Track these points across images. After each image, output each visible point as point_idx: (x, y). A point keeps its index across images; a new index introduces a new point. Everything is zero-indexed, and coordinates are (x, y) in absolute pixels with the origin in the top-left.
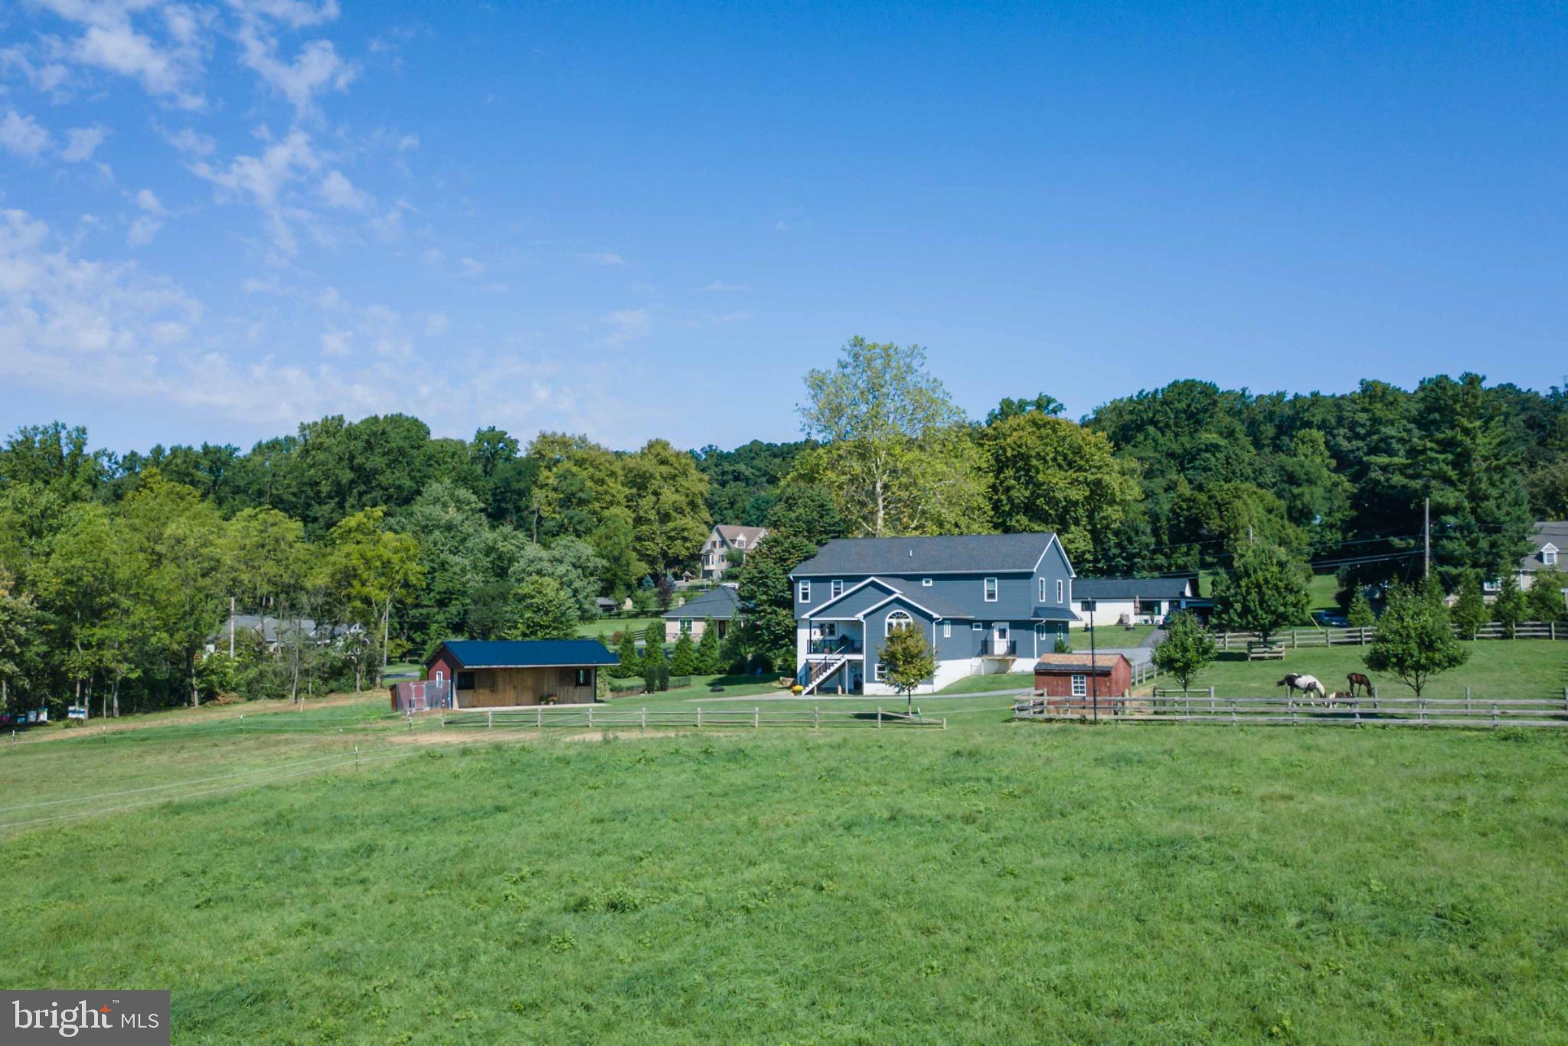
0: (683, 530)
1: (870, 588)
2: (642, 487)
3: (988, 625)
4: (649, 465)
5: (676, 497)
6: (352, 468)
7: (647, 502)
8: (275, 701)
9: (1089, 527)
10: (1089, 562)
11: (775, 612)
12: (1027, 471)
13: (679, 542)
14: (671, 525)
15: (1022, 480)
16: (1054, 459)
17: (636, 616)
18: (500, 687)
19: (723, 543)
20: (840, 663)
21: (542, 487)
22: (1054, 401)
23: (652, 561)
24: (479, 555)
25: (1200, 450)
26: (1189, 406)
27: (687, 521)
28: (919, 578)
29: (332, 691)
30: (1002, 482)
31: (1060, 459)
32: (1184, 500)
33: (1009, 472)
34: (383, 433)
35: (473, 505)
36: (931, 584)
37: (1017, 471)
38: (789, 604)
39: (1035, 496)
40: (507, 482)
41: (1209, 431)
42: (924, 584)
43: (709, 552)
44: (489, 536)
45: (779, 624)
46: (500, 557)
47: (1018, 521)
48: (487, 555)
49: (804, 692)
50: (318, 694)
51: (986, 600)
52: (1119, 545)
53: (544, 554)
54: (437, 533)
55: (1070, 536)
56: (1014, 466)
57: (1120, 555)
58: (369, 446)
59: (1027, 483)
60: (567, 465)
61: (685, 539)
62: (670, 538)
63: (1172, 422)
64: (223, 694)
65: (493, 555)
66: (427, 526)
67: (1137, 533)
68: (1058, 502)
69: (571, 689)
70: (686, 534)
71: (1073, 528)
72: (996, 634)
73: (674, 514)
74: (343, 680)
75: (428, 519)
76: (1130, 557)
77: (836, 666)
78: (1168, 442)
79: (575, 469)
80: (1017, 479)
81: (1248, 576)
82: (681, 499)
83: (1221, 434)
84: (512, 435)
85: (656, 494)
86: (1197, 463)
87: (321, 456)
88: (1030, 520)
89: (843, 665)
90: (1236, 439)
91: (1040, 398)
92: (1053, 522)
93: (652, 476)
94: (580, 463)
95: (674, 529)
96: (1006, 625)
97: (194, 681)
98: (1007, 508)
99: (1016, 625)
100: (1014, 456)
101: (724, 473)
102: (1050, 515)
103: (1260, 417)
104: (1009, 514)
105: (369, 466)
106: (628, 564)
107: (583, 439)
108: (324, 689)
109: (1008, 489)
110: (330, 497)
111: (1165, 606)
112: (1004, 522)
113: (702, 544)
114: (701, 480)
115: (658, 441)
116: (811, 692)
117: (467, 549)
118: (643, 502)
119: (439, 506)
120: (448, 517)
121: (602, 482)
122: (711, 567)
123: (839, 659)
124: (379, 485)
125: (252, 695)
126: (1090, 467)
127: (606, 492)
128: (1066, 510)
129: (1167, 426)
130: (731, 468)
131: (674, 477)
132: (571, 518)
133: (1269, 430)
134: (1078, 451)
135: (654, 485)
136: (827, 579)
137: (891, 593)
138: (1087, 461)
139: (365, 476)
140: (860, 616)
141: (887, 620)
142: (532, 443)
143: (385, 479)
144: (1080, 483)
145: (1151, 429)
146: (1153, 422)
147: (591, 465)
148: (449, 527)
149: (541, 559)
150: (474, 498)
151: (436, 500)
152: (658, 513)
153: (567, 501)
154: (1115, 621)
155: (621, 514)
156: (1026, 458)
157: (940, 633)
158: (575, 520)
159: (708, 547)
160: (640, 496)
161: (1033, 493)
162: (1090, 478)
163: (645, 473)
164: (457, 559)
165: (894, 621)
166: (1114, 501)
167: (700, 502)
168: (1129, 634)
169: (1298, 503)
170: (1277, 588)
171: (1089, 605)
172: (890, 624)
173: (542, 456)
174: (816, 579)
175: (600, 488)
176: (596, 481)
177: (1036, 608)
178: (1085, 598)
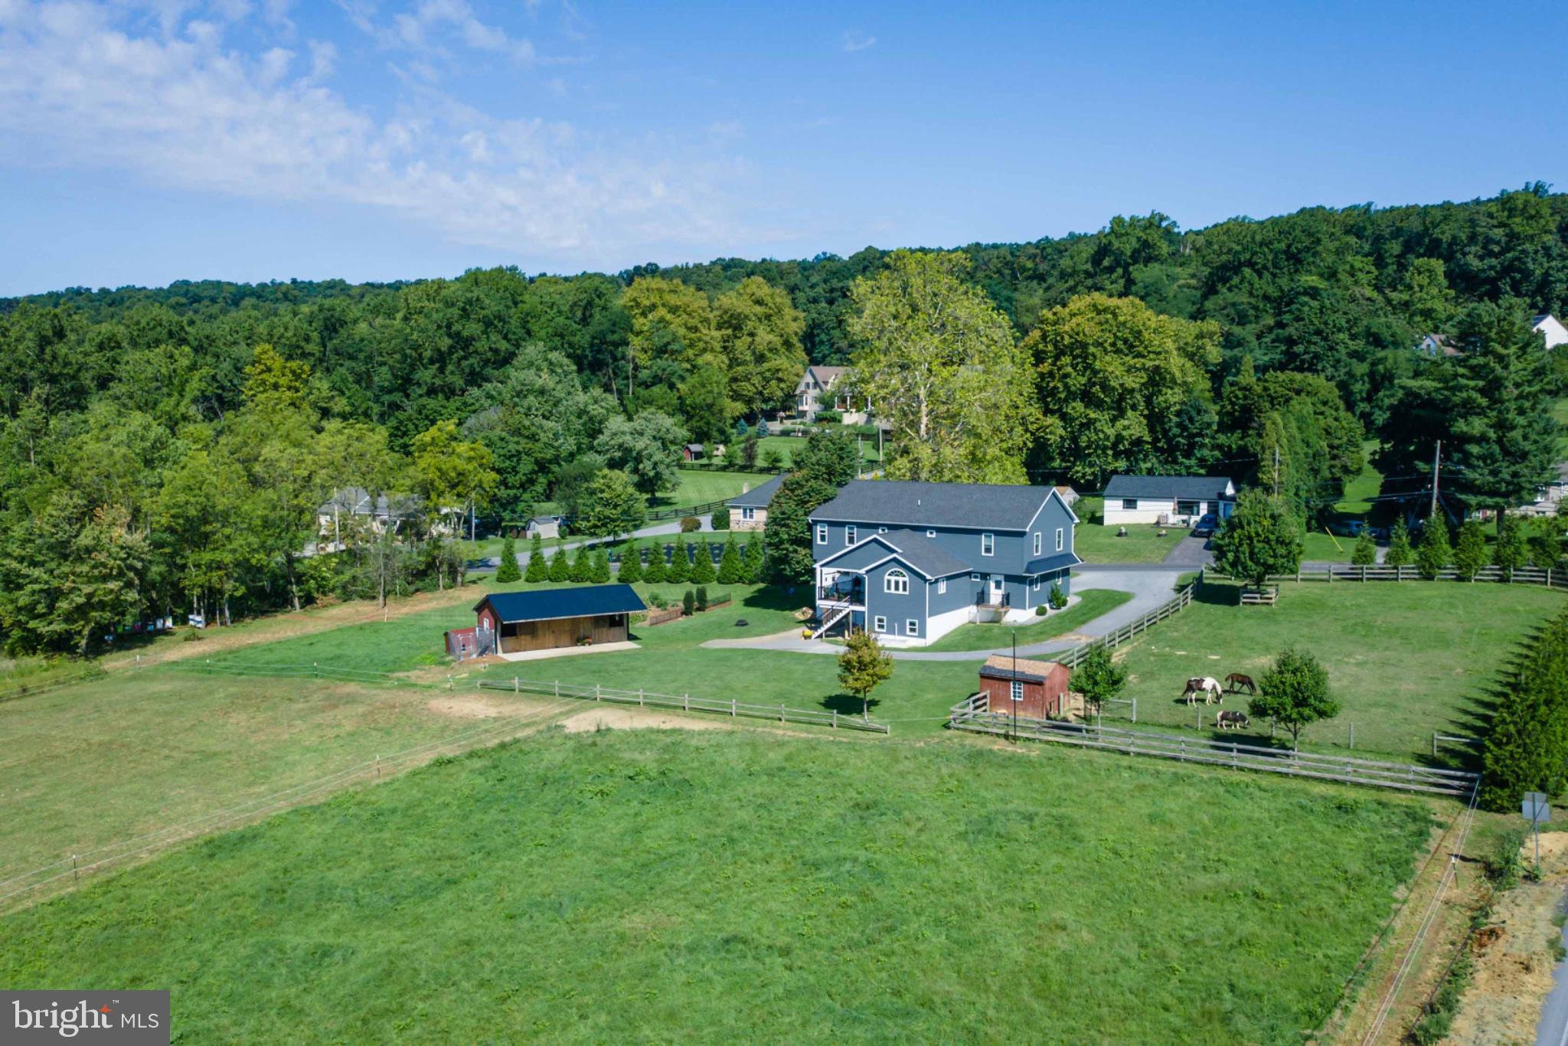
0: (778, 371)
1: (874, 544)
2: (737, 328)
3: (985, 576)
4: (744, 307)
5: (771, 337)
6: (449, 335)
7: (741, 344)
8: (367, 602)
9: (1146, 412)
10: (1147, 443)
11: (796, 551)
12: (1084, 359)
13: (774, 383)
14: (766, 365)
15: (1080, 367)
16: (1113, 344)
17: (724, 469)
18: (540, 633)
19: (816, 384)
20: (846, 611)
21: (638, 334)
22: (1167, 218)
23: (749, 401)
24: (572, 418)
25: (1298, 293)
26: (1289, 246)
27: (780, 361)
28: (924, 529)
29: (417, 590)
30: (1059, 369)
31: (1120, 344)
32: (1240, 389)
33: (1066, 360)
34: (478, 299)
35: (566, 368)
36: (934, 536)
37: (1075, 358)
38: (808, 544)
39: (1092, 383)
40: (603, 334)
41: (1310, 272)
42: (928, 535)
43: (803, 393)
44: (581, 398)
45: (798, 563)
46: (591, 419)
47: (1073, 408)
48: (579, 417)
49: (814, 636)
50: (405, 594)
51: (983, 554)
52: (1179, 425)
53: (627, 427)
54: (531, 398)
55: (1126, 423)
56: (1071, 354)
57: (1181, 435)
58: (465, 314)
59: (1086, 369)
60: (662, 312)
61: (780, 380)
62: (764, 378)
63: (1269, 265)
64: (321, 596)
65: (585, 418)
66: (521, 391)
67: (1199, 412)
68: (1114, 389)
69: (605, 630)
70: (780, 375)
71: (1130, 413)
72: (992, 585)
73: (769, 355)
74: (427, 580)
75: (522, 384)
76: (1193, 436)
77: (841, 615)
78: (1264, 285)
79: (669, 317)
80: (1073, 366)
81: (1242, 528)
82: (777, 341)
83: (1321, 275)
85: (752, 335)
86: (1294, 307)
87: (422, 320)
88: (1086, 407)
89: (848, 614)
90: (1338, 281)
91: (1153, 216)
92: (1111, 409)
93: (746, 317)
94: (674, 310)
95: (769, 370)
96: (1001, 578)
97: (295, 588)
98: (1063, 396)
99: (1009, 578)
100: (1072, 343)
101: (832, 290)
102: (1106, 402)
103: (1387, 233)
104: (1066, 400)
105: (465, 333)
106: (721, 411)
108: (412, 588)
109: (1066, 376)
110: (432, 361)
111: (1204, 508)
112: (1060, 409)
113: (797, 385)
114: (795, 319)
116: (820, 636)
117: (560, 412)
118: (738, 343)
119: (533, 371)
120: (540, 382)
121: (696, 329)
122: (805, 408)
123: (846, 608)
124: (476, 352)
125: (347, 596)
126: (1149, 352)
127: (700, 340)
128: (1122, 398)
129: (1265, 267)
130: (840, 285)
131: (768, 317)
132: (664, 370)
133: (1395, 247)
134: (1138, 334)
135: (750, 325)
136: (842, 524)
137: (893, 551)
138: (1146, 347)
139: (463, 343)
140: (862, 571)
141: (887, 577)
143: (482, 345)
144: (1139, 370)
145: (1247, 271)
146: (1250, 264)
147: (685, 311)
148: (542, 392)
149: (623, 433)
150: (565, 361)
151: (531, 364)
152: (754, 353)
153: (660, 353)
154: (1154, 521)
155: (714, 361)
156: (1084, 346)
157: (933, 592)
158: (668, 371)
159: (801, 388)
160: (736, 337)
161: (1090, 379)
162: (1149, 364)
163: (739, 314)
164: (549, 424)
165: (893, 579)
166: (1175, 383)
167: (795, 340)
168: (1159, 542)
169: (1381, 368)
170: (1267, 541)
171: (1130, 504)
172: (889, 582)
173: (638, 305)
174: (831, 524)
175: (693, 336)
176: (689, 329)
177: (1031, 563)
178: (1130, 496)
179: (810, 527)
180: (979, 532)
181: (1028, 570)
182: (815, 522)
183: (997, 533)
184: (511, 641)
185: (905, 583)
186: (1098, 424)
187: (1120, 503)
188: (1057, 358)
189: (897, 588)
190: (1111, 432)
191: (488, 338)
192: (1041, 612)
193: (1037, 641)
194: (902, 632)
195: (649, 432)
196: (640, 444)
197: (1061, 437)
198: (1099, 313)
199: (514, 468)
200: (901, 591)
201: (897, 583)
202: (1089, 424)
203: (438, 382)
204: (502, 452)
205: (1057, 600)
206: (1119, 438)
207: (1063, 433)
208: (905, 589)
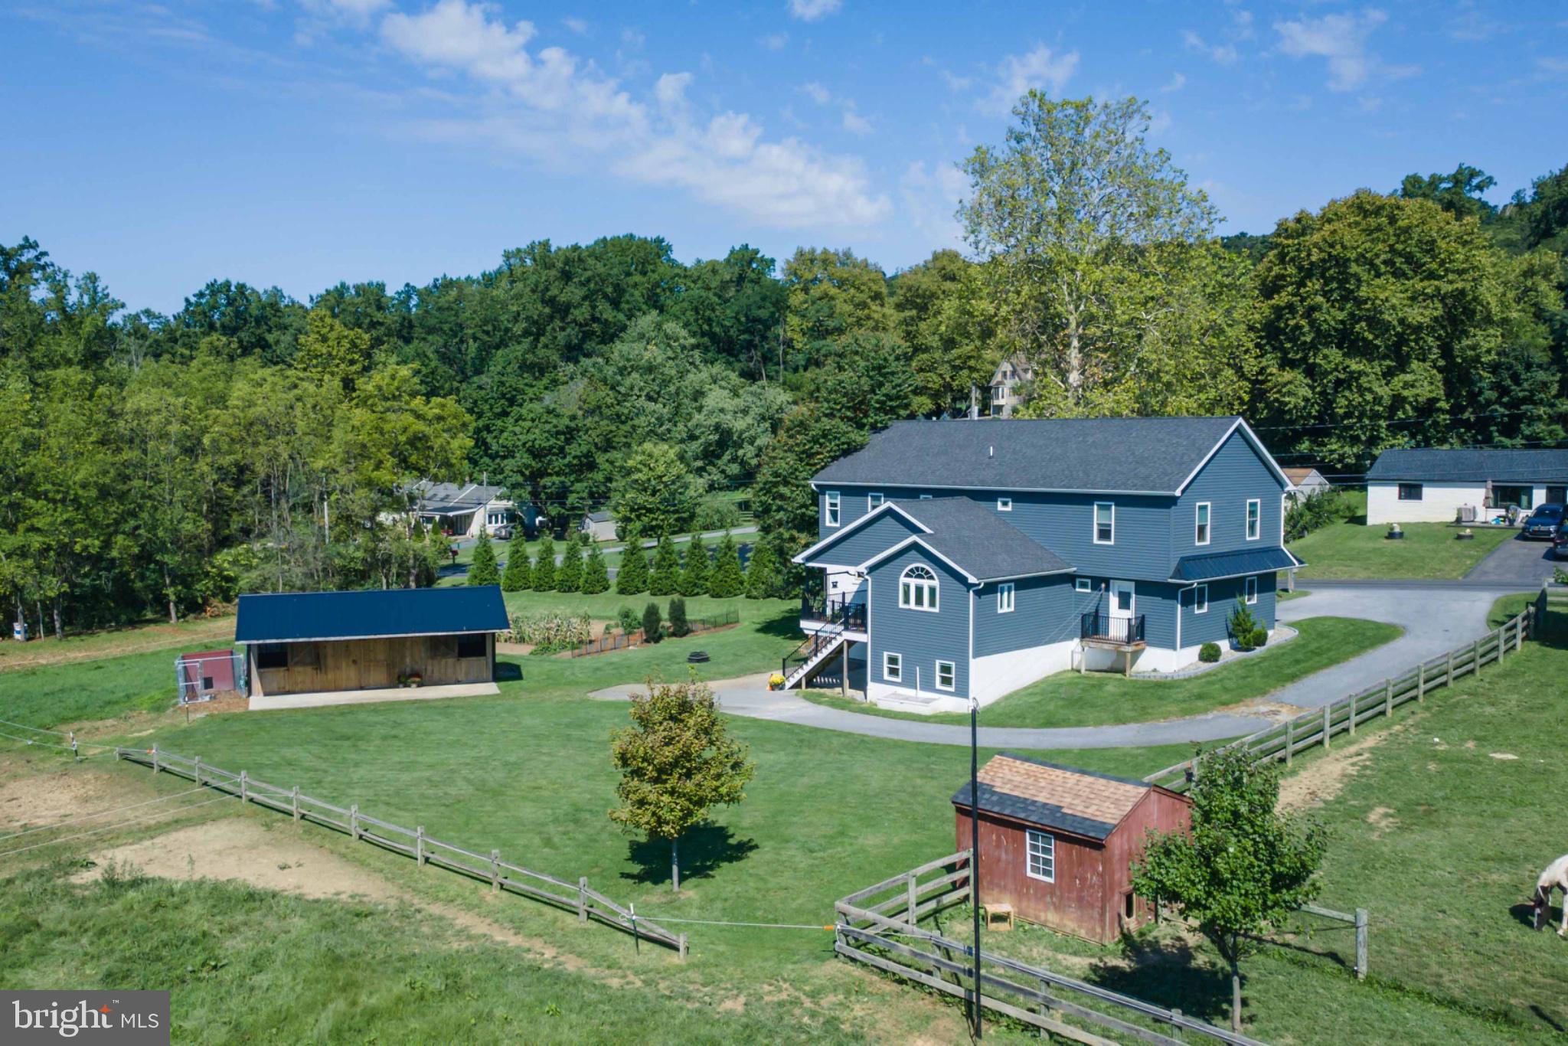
0: (969, 358)
1: (888, 519)
2: (923, 308)
3: (1099, 584)
4: (927, 283)
7: (926, 328)
9: (1441, 363)
10: (1443, 411)
12: (1342, 283)
13: (965, 372)
14: (955, 352)
15: (1335, 296)
16: (1389, 263)
18: (330, 662)
19: (1014, 373)
20: (835, 644)
21: (795, 312)
24: (686, 401)
28: (991, 496)
30: (1303, 300)
31: (1398, 261)
33: (1314, 284)
35: (682, 341)
36: (1009, 509)
37: (1328, 281)
39: (1354, 319)
42: (1000, 507)
43: (1000, 383)
47: (1325, 357)
48: (695, 399)
49: (788, 684)
51: (1096, 541)
52: (1496, 386)
53: (730, 404)
54: (635, 375)
55: (1409, 377)
56: (1323, 276)
57: (1498, 401)
58: (566, 276)
59: (1344, 299)
60: (826, 286)
61: (972, 369)
62: (954, 367)
64: (209, 602)
66: (625, 368)
67: (1528, 367)
68: (1387, 327)
69: (451, 661)
70: (972, 363)
71: (1415, 365)
72: (1114, 601)
73: (958, 339)
75: (628, 360)
77: (830, 648)
79: (833, 291)
80: (1325, 294)
84: (766, 253)
88: (1345, 355)
89: (841, 647)
92: (1385, 357)
93: (932, 294)
94: (841, 284)
95: (959, 357)
96: (1130, 587)
97: (170, 590)
98: (1309, 339)
99: (1145, 588)
100: (1323, 261)
102: (1377, 347)
104: (1313, 346)
105: (562, 298)
107: (848, 255)
109: (1313, 309)
111: (1540, 497)
112: (1304, 359)
113: (992, 375)
115: (944, 253)
116: (797, 685)
117: (669, 394)
118: (923, 325)
119: (641, 344)
120: (649, 357)
121: (863, 305)
122: (1001, 402)
123: (838, 634)
124: (574, 321)
126: (1447, 270)
128: (1403, 339)
132: (818, 351)
134: (1430, 247)
135: (936, 304)
136: (857, 491)
137: (916, 531)
138: (1442, 263)
139: (562, 310)
140: (863, 569)
141: (903, 580)
142: (788, 262)
144: (1432, 297)
147: (853, 286)
148: (650, 369)
149: (724, 411)
150: (684, 333)
151: (642, 336)
152: (941, 338)
153: (819, 331)
154: (1453, 518)
156: (1342, 263)
157: (984, 610)
158: (823, 352)
159: (998, 377)
160: (921, 319)
161: (1352, 315)
162: (1446, 288)
163: (925, 291)
164: (653, 406)
165: (913, 582)
166: (1490, 320)
168: (1458, 546)
171: (1411, 491)
172: (907, 587)
173: (799, 277)
174: (846, 491)
175: (859, 313)
176: (857, 306)
177: (1184, 560)
178: (1409, 477)
179: (815, 499)
180: (1087, 499)
181: (1178, 573)
182: (823, 489)
183: (1122, 501)
184: (277, 675)
185: (932, 590)
186: (1363, 380)
187: (1395, 490)
188: (1301, 284)
189: (919, 601)
190: (1384, 391)
191: (594, 307)
192: (1210, 655)
193: (1185, 712)
194: (928, 686)
195: (755, 411)
196: (739, 424)
197: (1306, 400)
198: (1366, 214)
199: (562, 449)
200: (926, 607)
201: (919, 590)
202: (1349, 381)
203: (530, 357)
204: (548, 427)
205: (1246, 635)
206: (1398, 401)
207: (1309, 394)
208: (932, 604)
